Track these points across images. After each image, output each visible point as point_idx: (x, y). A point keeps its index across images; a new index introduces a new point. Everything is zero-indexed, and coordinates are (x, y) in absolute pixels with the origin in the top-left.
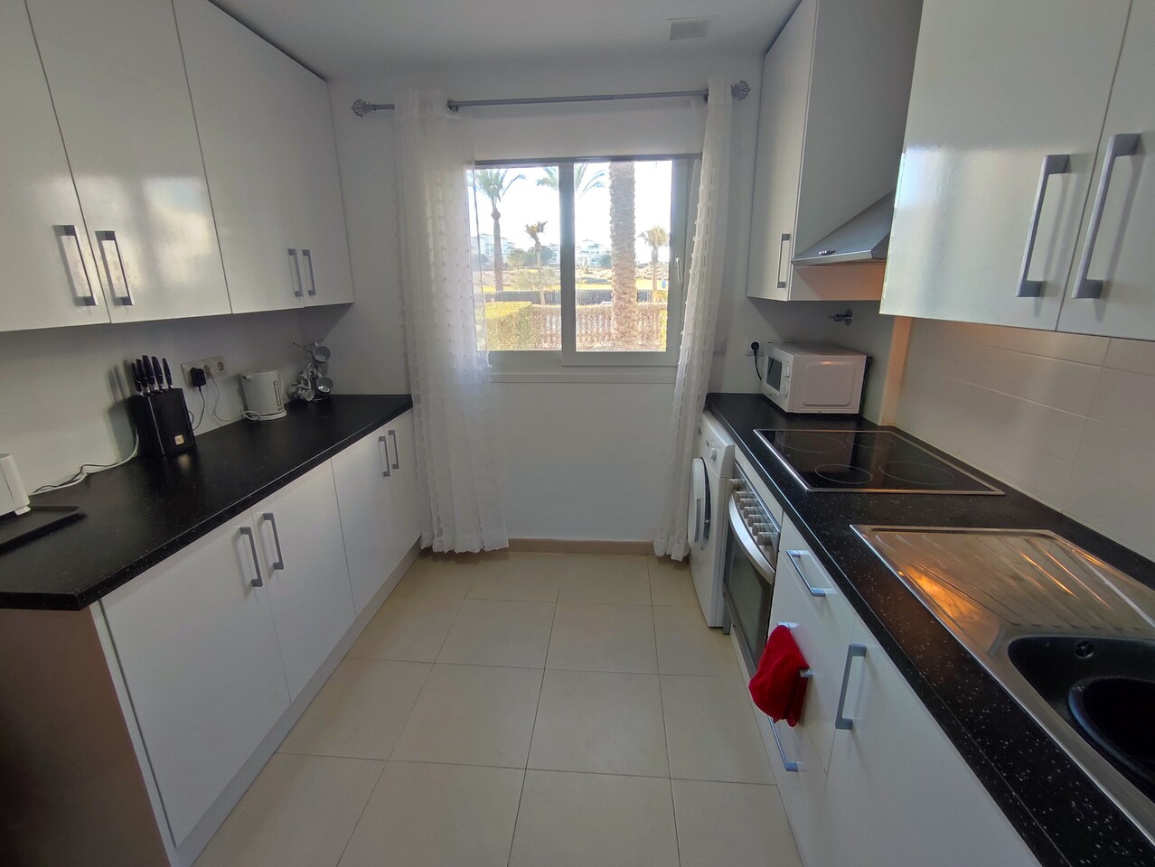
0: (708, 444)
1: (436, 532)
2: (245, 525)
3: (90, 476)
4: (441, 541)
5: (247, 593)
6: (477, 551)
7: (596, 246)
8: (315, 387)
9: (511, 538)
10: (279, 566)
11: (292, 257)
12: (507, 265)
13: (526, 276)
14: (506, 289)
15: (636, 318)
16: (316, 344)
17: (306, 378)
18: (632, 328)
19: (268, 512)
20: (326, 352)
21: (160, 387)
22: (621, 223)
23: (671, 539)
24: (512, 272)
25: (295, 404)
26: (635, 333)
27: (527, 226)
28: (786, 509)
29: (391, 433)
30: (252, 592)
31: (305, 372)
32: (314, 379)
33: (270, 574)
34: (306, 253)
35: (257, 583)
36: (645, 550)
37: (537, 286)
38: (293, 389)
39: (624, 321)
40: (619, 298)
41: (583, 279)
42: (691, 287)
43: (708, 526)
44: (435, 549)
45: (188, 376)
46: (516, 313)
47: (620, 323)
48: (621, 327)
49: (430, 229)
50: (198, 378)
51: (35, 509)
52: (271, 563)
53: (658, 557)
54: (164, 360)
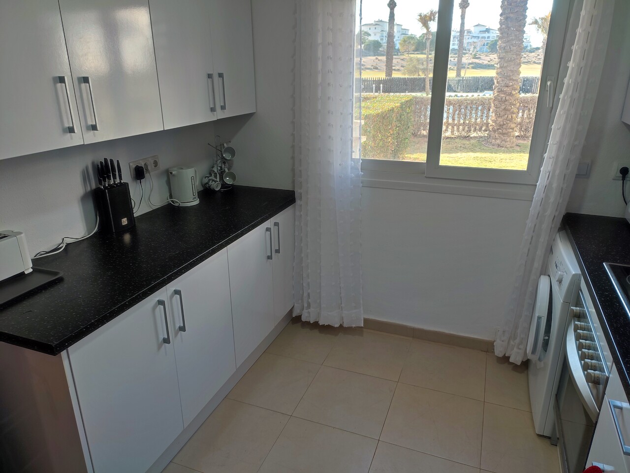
0: (556, 265)
1: (306, 305)
2: (162, 298)
3: (68, 245)
4: (309, 313)
5: (159, 347)
6: (337, 325)
7: (488, 30)
8: (221, 178)
9: (367, 317)
10: (182, 329)
11: (210, 80)
12: (398, 50)
13: (415, 62)
14: (395, 75)
15: (516, 110)
16: (225, 145)
17: (216, 171)
18: (511, 120)
19: (178, 289)
20: (232, 151)
21: (114, 182)
22: (512, 15)
23: (512, 343)
24: (402, 57)
25: (206, 193)
26: (513, 125)
27: (420, 15)
28: (616, 360)
29: (276, 224)
30: (163, 346)
31: (216, 166)
32: (222, 173)
33: (176, 334)
34: (221, 75)
35: (167, 341)
36: (487, 347)
37: (424, 72)
38: (206, 180)
39: (502, 113)
40: (500, 91)
41: (470, 64)
42: (560, 112)
43: (546, 343)
44: (304, 319)
45: (133, 172)
46: (397, 107)
47: (498, 115)
48: (500, 120)
49: (320, 54)
50: (139, 173)
51: (35, 270)
52: (177, 326)
53: (498, 358)
54: (118, 161)
